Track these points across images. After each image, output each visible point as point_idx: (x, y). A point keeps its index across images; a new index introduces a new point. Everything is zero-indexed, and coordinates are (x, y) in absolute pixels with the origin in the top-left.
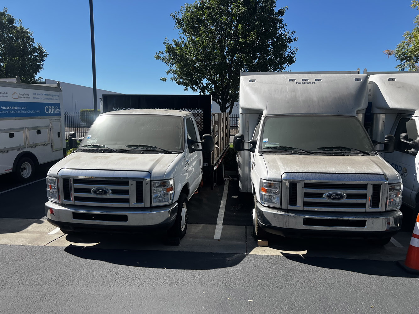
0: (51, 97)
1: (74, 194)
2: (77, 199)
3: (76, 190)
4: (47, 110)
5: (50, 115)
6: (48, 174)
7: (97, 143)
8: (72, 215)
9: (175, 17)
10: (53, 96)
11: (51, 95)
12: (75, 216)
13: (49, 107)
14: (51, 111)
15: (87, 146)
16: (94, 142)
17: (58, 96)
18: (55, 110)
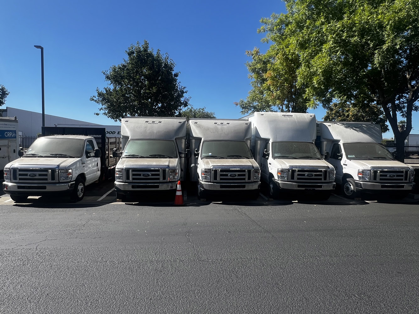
0: (10, 126)
1: (18, 177)
2: (20, 179)
3: (20, 175)
4: (7, 134)
5: (8, 138)
6: (5, 168)
7: (34, 153)
8: (17, 187)
9: (105, 73)
10: (11, 125)
11: (9, 125)
12: (19, 187)
13: (8, 133)
14: (10, 135)
15: (28, 155)
16: (33, 152)
17: (15, 125)
18: (12, 135)
